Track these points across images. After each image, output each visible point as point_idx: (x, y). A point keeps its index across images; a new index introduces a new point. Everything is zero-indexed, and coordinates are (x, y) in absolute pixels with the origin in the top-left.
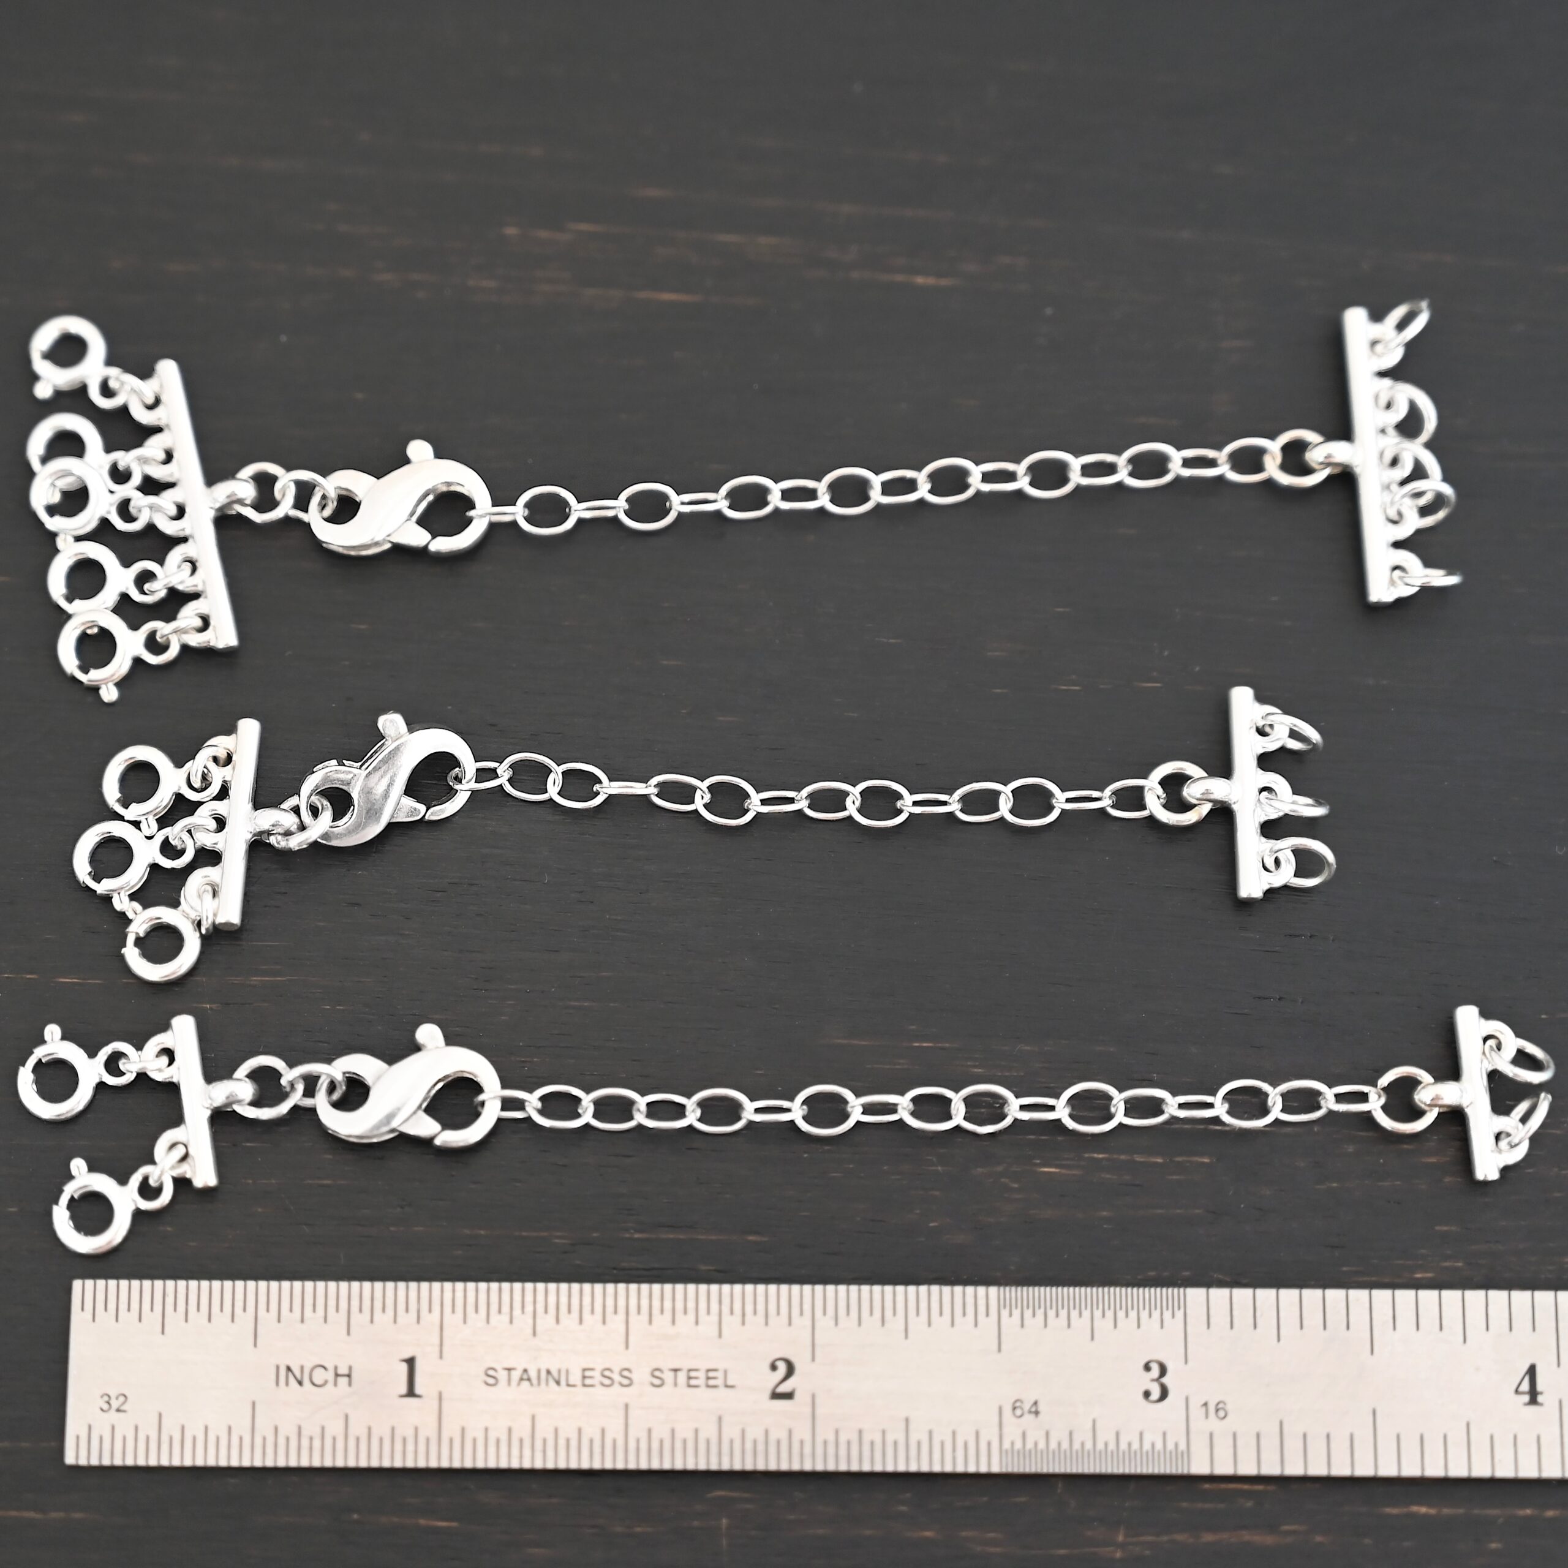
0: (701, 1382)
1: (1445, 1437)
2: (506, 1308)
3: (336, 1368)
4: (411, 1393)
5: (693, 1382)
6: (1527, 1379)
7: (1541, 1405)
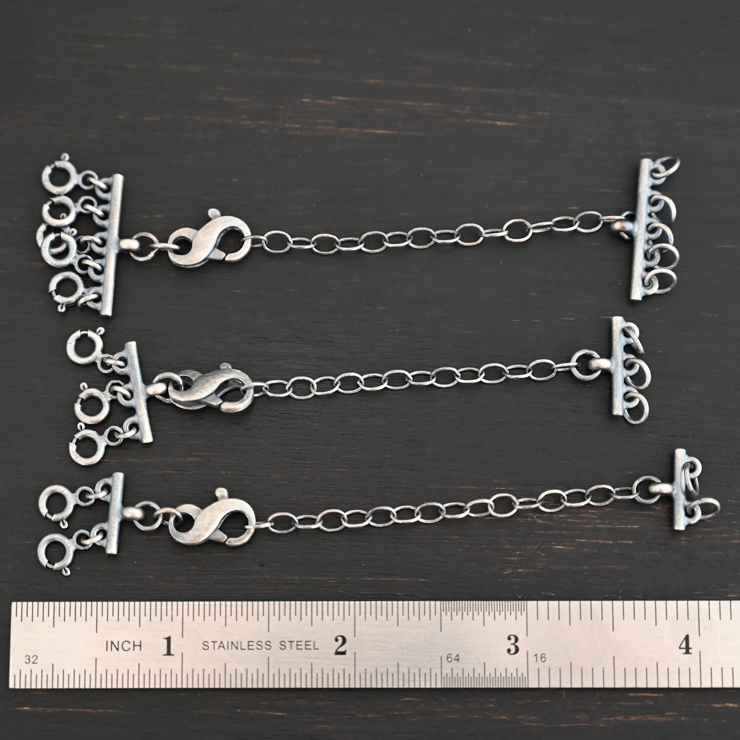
0: (303, 647)
1: (647, 669)
2: (212, 614)
3: (134, 642)
4: (169, 653)
5: (299, 647)
6: (684, 642)
7: (691, 654)
